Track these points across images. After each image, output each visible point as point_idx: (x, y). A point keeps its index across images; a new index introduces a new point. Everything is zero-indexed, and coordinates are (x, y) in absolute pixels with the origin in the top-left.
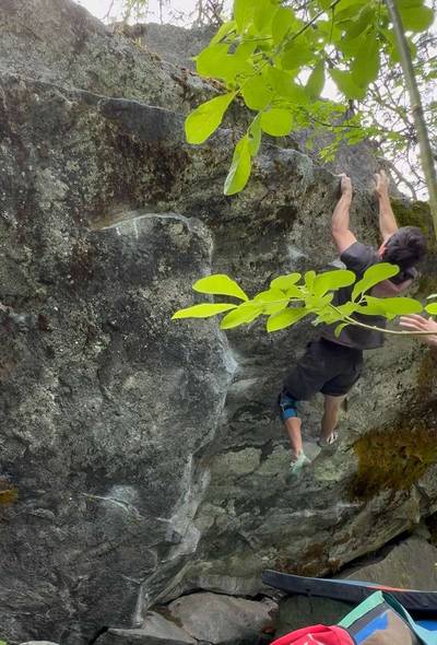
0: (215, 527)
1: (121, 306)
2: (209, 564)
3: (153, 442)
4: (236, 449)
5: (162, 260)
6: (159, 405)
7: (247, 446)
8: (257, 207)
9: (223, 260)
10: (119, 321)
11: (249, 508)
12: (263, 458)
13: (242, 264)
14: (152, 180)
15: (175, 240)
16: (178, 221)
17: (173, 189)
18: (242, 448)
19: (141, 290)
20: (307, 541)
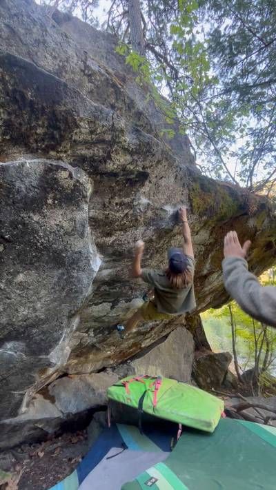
0: (80, 344)
1: (14, 224)
2: (75, 361)
3: (37, 314)
4: (96, 304)
5: (51, 195)
6: (43, 292)
7: (104, 302)
8: (124, 168)
9: (98, 199)
10: (13, 235)
11: (102, 332)
12: (112, 308)
13: (110, 203)
14: (45, 134)
15: (62, 182)
16: (65, 169)
17: (64, 144)
18: (101, 303)
19: (31, 215)
20: (132, 340)
